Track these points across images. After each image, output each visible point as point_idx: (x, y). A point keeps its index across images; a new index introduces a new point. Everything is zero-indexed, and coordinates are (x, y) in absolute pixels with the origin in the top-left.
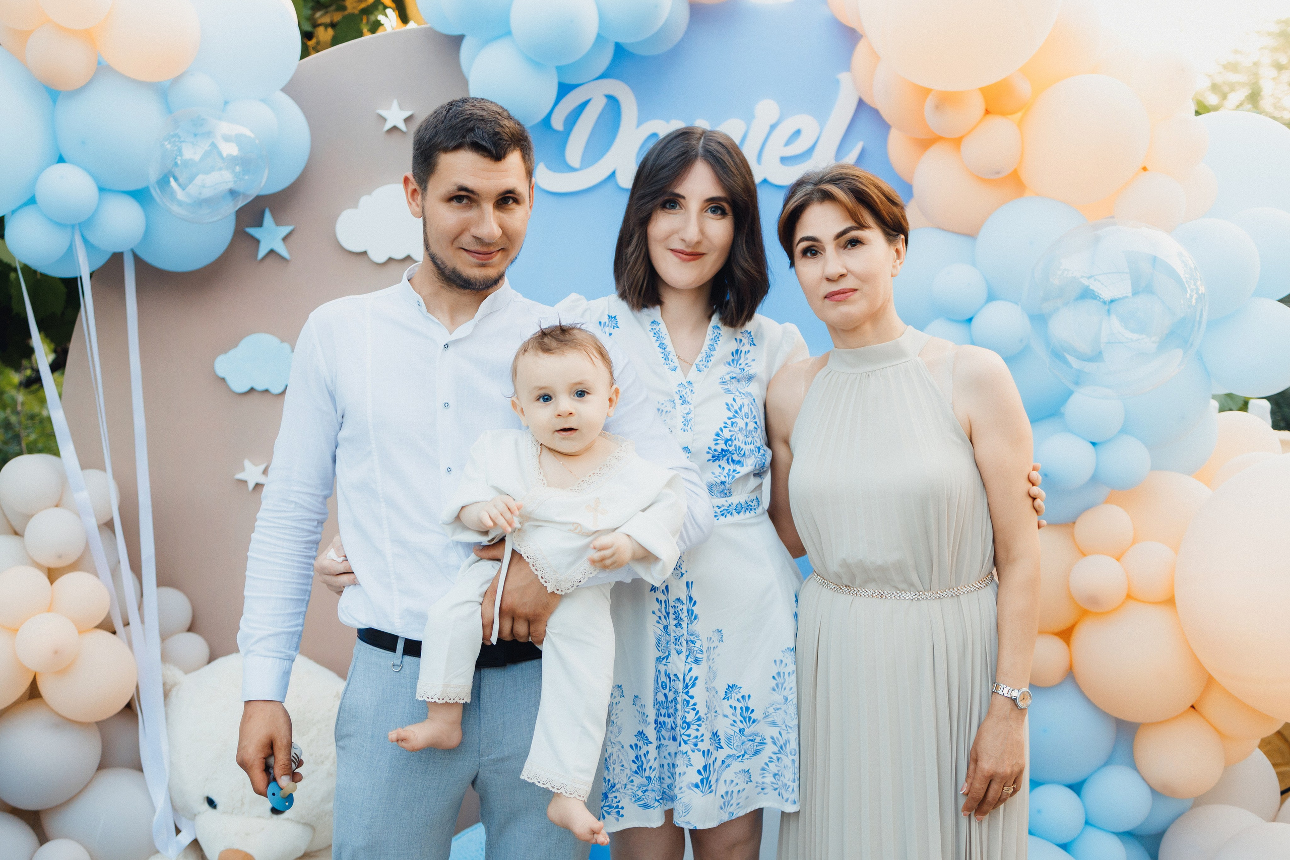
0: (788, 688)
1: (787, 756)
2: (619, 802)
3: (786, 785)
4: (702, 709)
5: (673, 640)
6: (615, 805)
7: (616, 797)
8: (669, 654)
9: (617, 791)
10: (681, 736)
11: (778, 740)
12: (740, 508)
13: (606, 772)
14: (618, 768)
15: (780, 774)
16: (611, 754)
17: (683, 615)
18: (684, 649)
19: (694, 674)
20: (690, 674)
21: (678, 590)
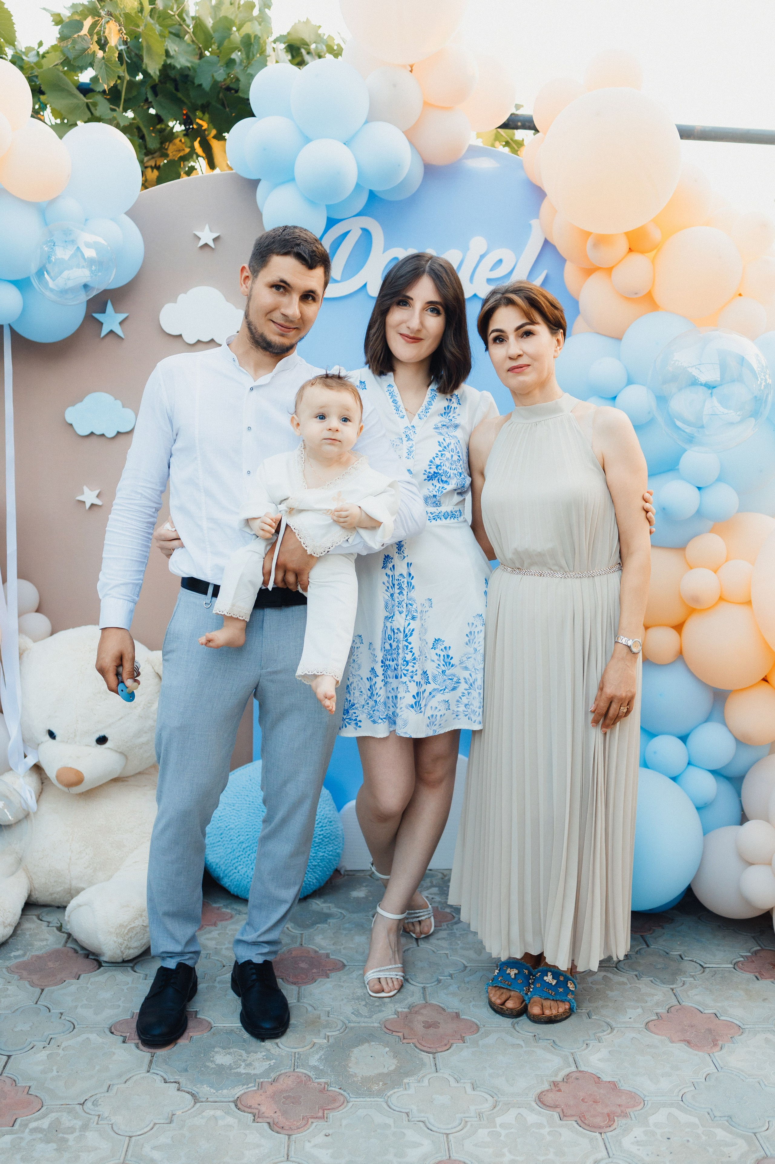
0: (477, 642)
1: (475, 690)
2: (357, 716)
3: (474, 710)
4: (416, 651)
5: (397, 604)
6: (354, 718)
7: (355, 713)
8: (394, 614)
9: (356, 708)
10: (402, 671)
11: (469, 680)
12: (446, 516)
13: (348, 695)
14: (357, 693)
15: (470, 704)
16: (352, 683)
17: (405, 586)
18: (404, 610)
19: (411, 627)
20: (409, 627)
21: (401, 568)
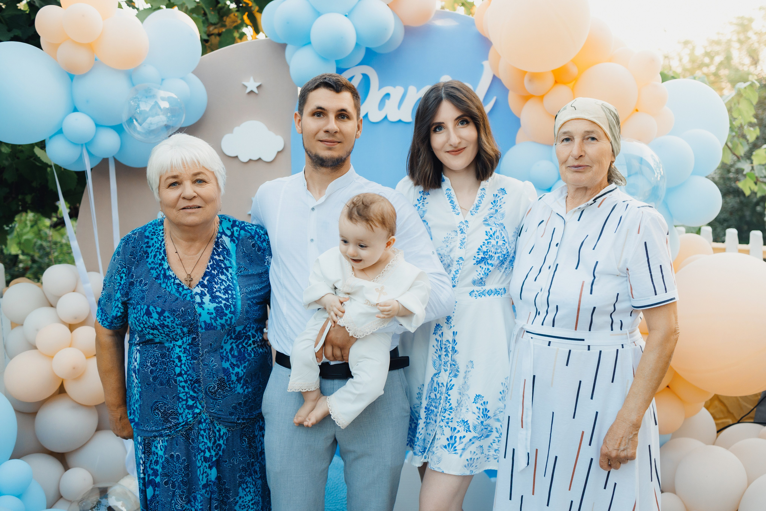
4: (454, 403)
5: (443, 364)
8: (440, 372)
10: (440, 417)
11: (500, 430)
12: (490, 293)
15: (499, 449)
17: (450, 350)
18: (449, 369)
19: (452, 383)
20: (451, 383)
21: (448, 335)
